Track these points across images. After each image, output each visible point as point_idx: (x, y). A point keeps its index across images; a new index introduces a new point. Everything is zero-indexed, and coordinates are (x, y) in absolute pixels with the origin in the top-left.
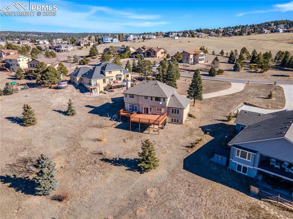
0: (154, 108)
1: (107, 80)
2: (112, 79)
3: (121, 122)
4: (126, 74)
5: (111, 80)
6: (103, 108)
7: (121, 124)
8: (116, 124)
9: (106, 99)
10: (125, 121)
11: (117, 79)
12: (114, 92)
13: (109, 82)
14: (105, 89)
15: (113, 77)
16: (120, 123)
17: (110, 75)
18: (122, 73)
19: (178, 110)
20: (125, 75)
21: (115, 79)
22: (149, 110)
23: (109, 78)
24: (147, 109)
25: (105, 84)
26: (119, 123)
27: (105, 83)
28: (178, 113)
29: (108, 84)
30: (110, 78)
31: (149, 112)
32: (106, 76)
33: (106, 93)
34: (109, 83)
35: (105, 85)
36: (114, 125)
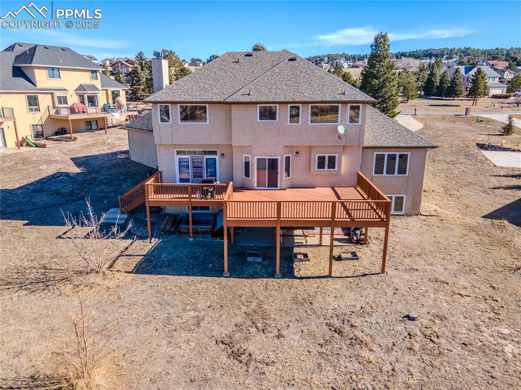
0: (303, 157)
1: (45, 101)
2: (63, 100)
3: (155, 241)
4: (110, 90)
5: (60, 102)
6: (40, 191)
7: (156, 249)
8: (130, 252)
9: (49, 162)
10: (170, 233)
11: (83, 102)
12: (78, 142)
13: (54, 107)
14: (38, 135)
15: (65, 90)
16: (150, 246)
17: (53, 83)
18: (98, 84)
19: (403, 158)
20: (107, 90)
21: (73, 100)
22: (281, 167)
23: (52, 94)
24: (273, 163)
25: (38, 115)
26: (143, 247)
27: (38, 110)
28: (402, 171)
29: (49, 116)
30: (57, 94)
31: (282, 178)
32: (39, 85)
33: (44, 146)
34: (53, 112)
35: (38, 118)
36: (122, 260)
